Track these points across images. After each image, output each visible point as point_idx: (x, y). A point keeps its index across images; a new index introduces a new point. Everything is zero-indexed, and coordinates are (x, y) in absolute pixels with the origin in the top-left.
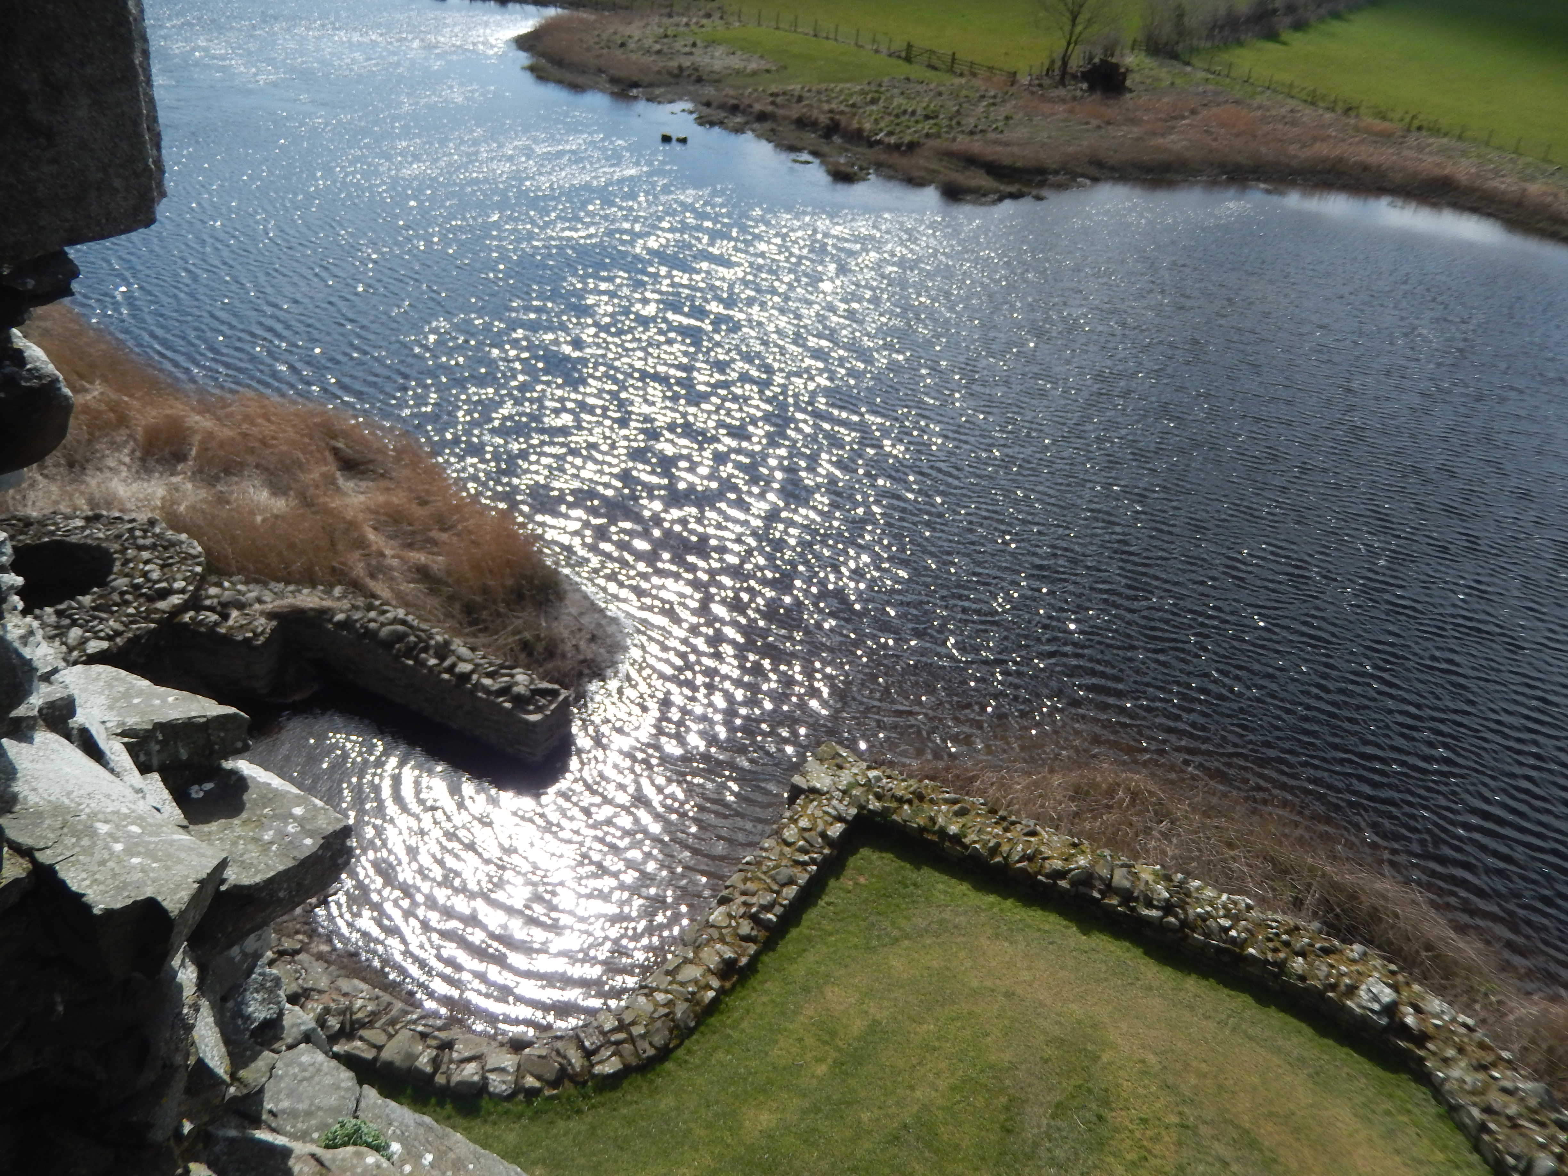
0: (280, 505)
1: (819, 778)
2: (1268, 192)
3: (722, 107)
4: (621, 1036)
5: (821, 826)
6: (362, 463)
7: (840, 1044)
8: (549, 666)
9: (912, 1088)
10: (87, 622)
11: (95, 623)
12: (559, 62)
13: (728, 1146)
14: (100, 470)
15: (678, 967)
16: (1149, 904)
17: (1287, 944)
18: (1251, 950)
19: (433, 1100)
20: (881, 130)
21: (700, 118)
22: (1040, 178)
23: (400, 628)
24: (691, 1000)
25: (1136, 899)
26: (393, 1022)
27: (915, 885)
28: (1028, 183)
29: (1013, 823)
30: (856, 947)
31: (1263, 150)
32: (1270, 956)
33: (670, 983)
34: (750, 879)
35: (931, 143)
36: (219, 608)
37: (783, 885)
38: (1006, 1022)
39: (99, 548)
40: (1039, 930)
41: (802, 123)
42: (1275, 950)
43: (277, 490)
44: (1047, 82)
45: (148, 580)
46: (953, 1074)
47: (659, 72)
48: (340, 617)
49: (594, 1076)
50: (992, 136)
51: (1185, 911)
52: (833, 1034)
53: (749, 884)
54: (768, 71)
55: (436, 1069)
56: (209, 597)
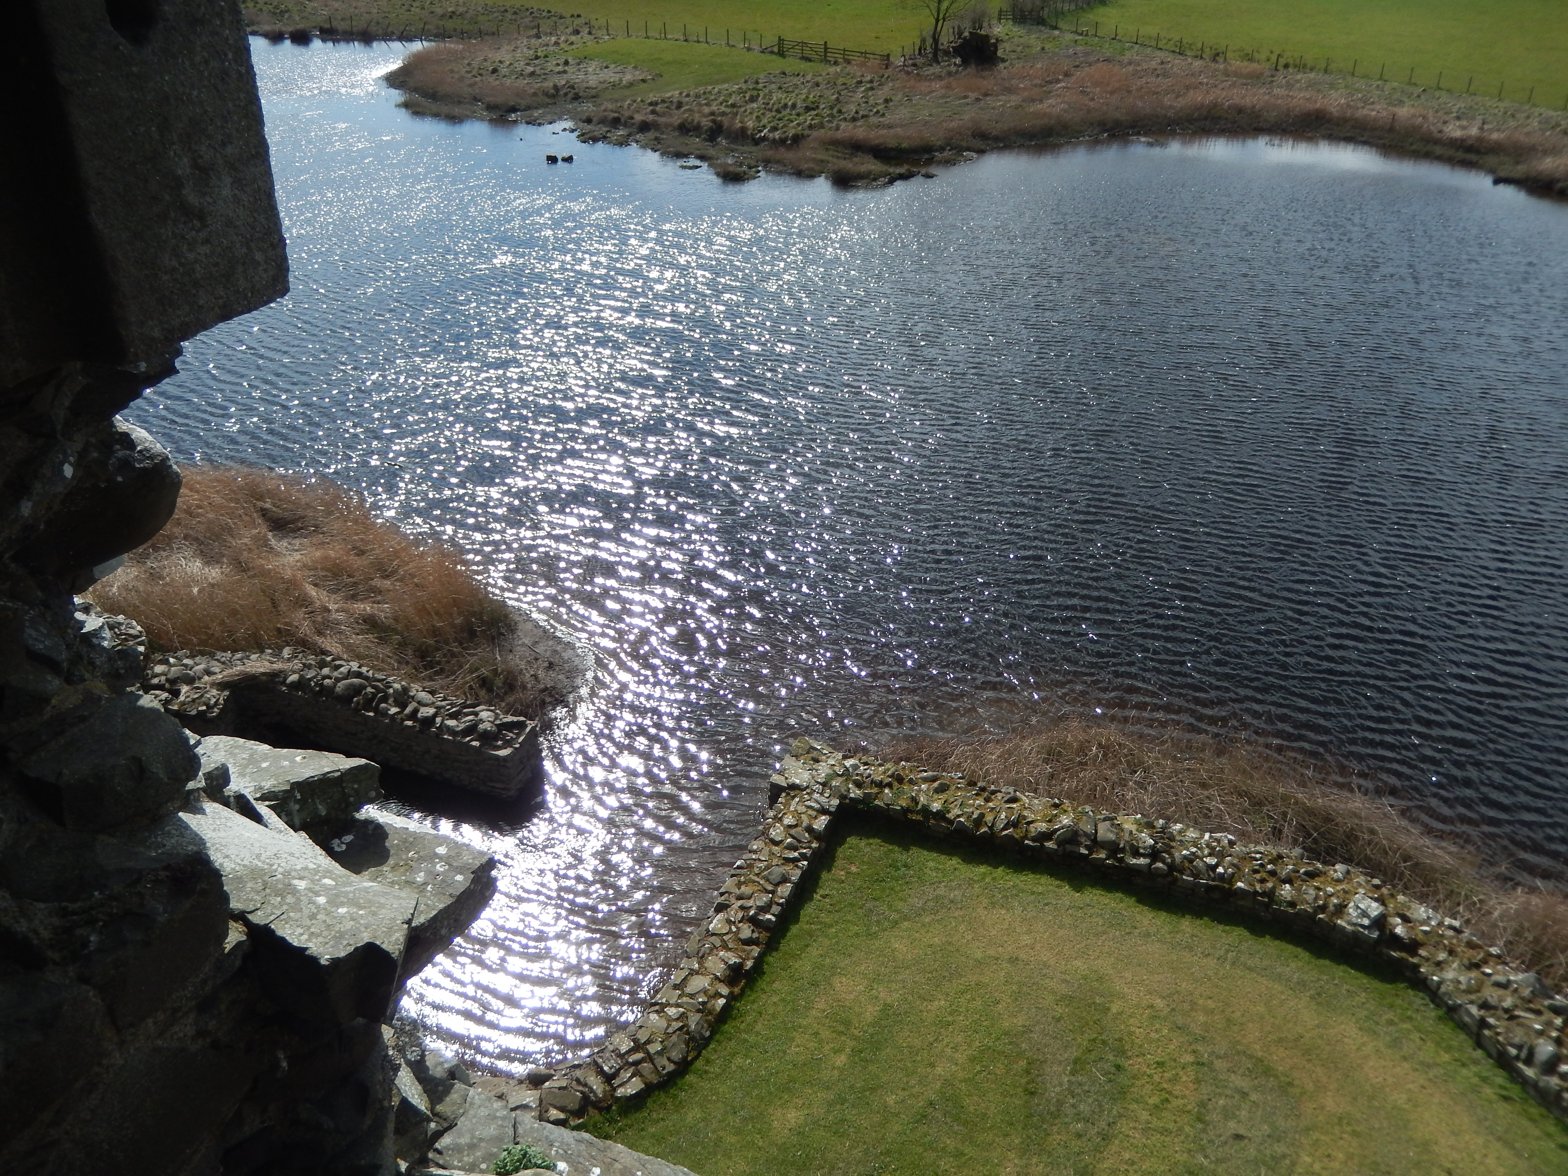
0: (214, 573)
1: (797, 774)
3: (603, 121)
4: (639, 1056)
5: (806, 821)
6: (293, 521)
7: (856, 1032)
8: (511, 699)
9: (932, 1065)
12: (433, 96)
13: (760, 1148)
15: (685, 980)
16: (1136, 853)
17: (1273, 873)
18: (1240, 884)
20: (764, 127)
21: (582, 135)
22: (927, 156)
23: (356, 681)
25: (1123, 850)
27: (906, 866)
28: (916, 163)
29: (994, 792)
30: (857, 935)
31: (1140, 104)
32: (1258, 887)
33: (680, 996)
34: (744, 883)
35: (815, 134)
36: (168, 686)
37: (777, 884)
38: (1015, 988)
40: (1033, 893)
41: (685, 129)
42: (1263, 881)
44: (920, 61)
46: (969, 1045)
47: (535, 94)
48: (294, 678)
49: (617, 1100)
50: (874, 120)
51: (1171, 855)
52: (847, 1023)
53: (743, 888)
54: (643, 81)
56: (156, 675)
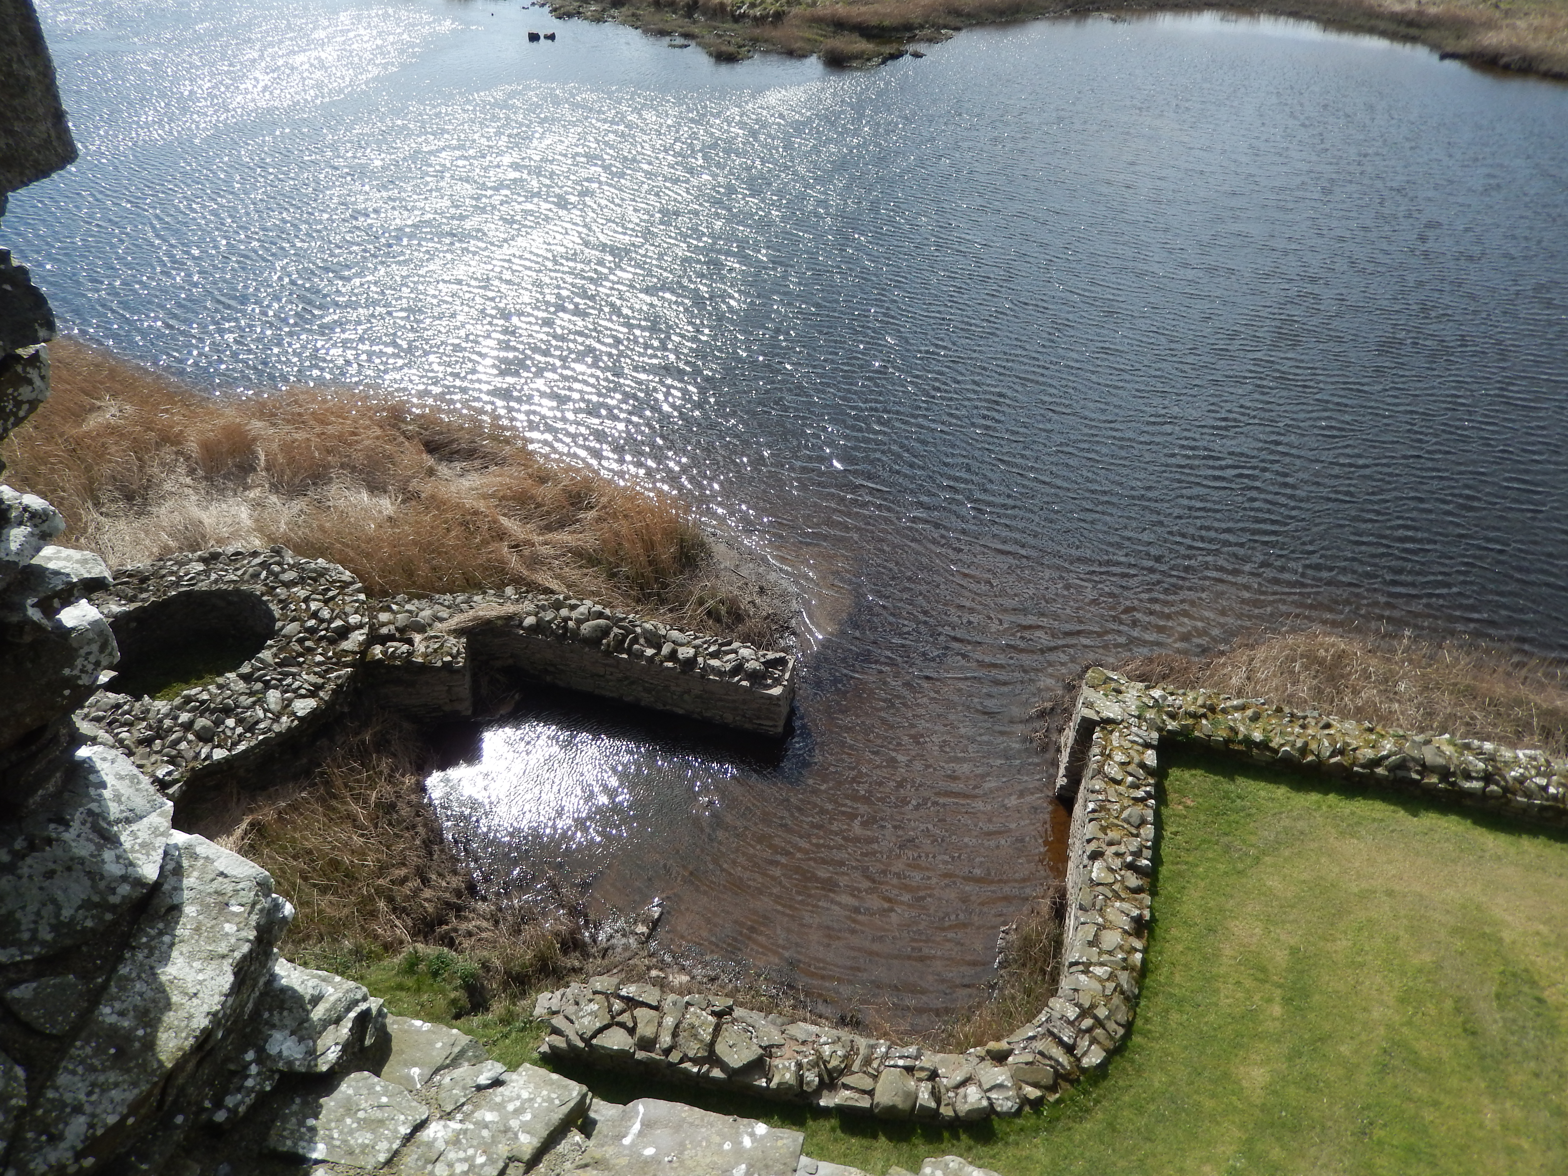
1: (1107, 708)
4: (1089, 1021)
5: (1137, 757)
6: (446, 445)
11: (289, 680)
13: (1243, 1111)
15: (1097, 936)
16: (1468, 776)
19: (946, 1135)
22: (908, 35)
23: (599, 622)
24: (1126, 966)
25: (1454, 774)
26: (867, 1061)
27: (1239, 797)
28: (900, 40)
29: (1304, 719)
30: (1226, 873)
33: (1099, 954)
34: (1107, 827)
35: (795, 10)
36: (400, 635)
37: (1138, 827)
38: (1405, 921)
43: (375, 488)
45: (322, 621)
46: (1391, 986)
48: (530, 621)
49: (1084, 1071)
51: (1504, 779)
52: (1263, 970)
53: (1109, 833)
55: (938, 1102)
56: (383, 625)
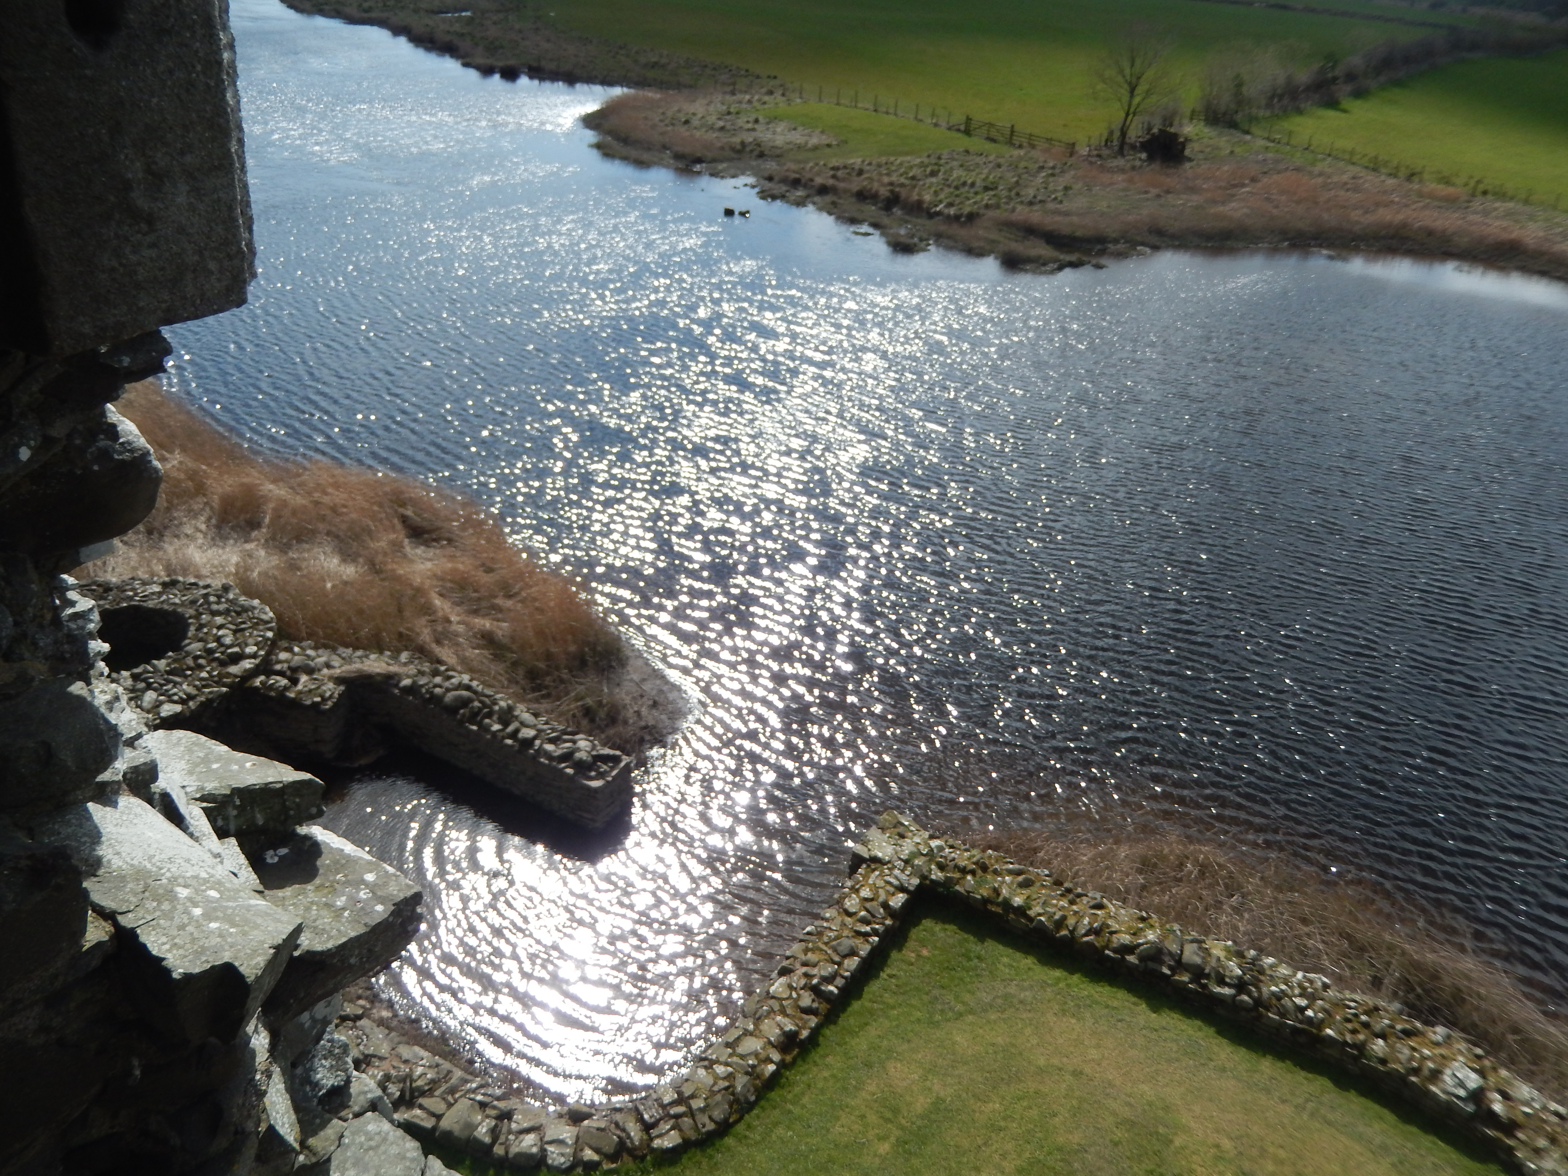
0: (350, 571)
1: (880, 847)
2: (1331, 258)
3: (784, 181)
4: (681, 1109)
5: (882, 896)
6: (430, 531)
7: (903, 1122)
8: (611, 732)
10: (162, 685)
11: (169, 686)
12: (625, 140)
14: (177, 536)
15: (738, 1039)
16: (1221, 982)
17: (1366, 1025)
18: (1329, 1031)
19: (491, 1172)
20: (941, 202)
21: (762, 192)
22: (1099, 247)
23: (465, 693)
25: (1208, 976)
26: (452, 1091)
27: (979, 958)
28: (1088, 252)
29: (1079, 896)
30: (919, 1020)
31: (1326, 216)
32: (1349, 1038)
33: (731, 1055)
34: (812, 950)
35: (991, 213)
36: (288, 673)
37: (845, 957)
38: (1074, 1102)
39: (174, 612)
40: (1107, 1007)
41: (862, 196)
42: (1354, 1032)
43: (347, 556)
44: (1105, 152)
45: (222, 645)
46: (1019, 1156)
47: (722, 148)
48: (407, 682)
49: (653, 1150)
50: (1051, 206)
51: (1259, 989)
52: (896, 1111)
53: (810, 955)
54: (829, 146)
55: (495, 1140)
56: (279, 662)
